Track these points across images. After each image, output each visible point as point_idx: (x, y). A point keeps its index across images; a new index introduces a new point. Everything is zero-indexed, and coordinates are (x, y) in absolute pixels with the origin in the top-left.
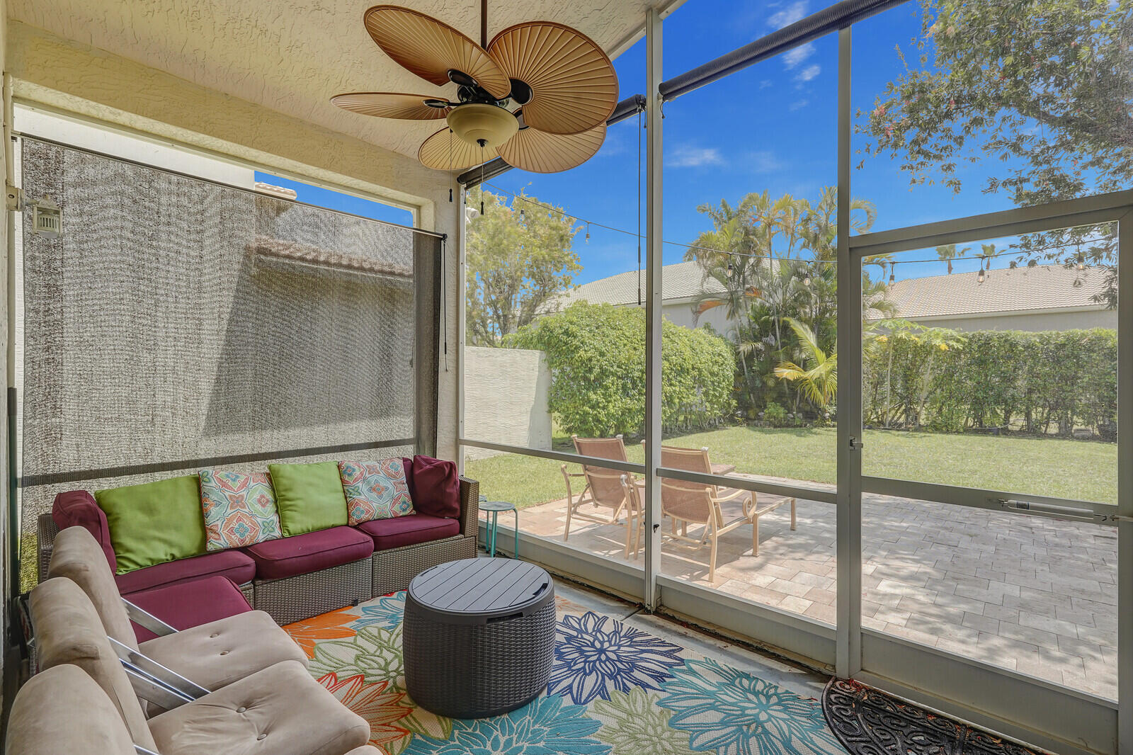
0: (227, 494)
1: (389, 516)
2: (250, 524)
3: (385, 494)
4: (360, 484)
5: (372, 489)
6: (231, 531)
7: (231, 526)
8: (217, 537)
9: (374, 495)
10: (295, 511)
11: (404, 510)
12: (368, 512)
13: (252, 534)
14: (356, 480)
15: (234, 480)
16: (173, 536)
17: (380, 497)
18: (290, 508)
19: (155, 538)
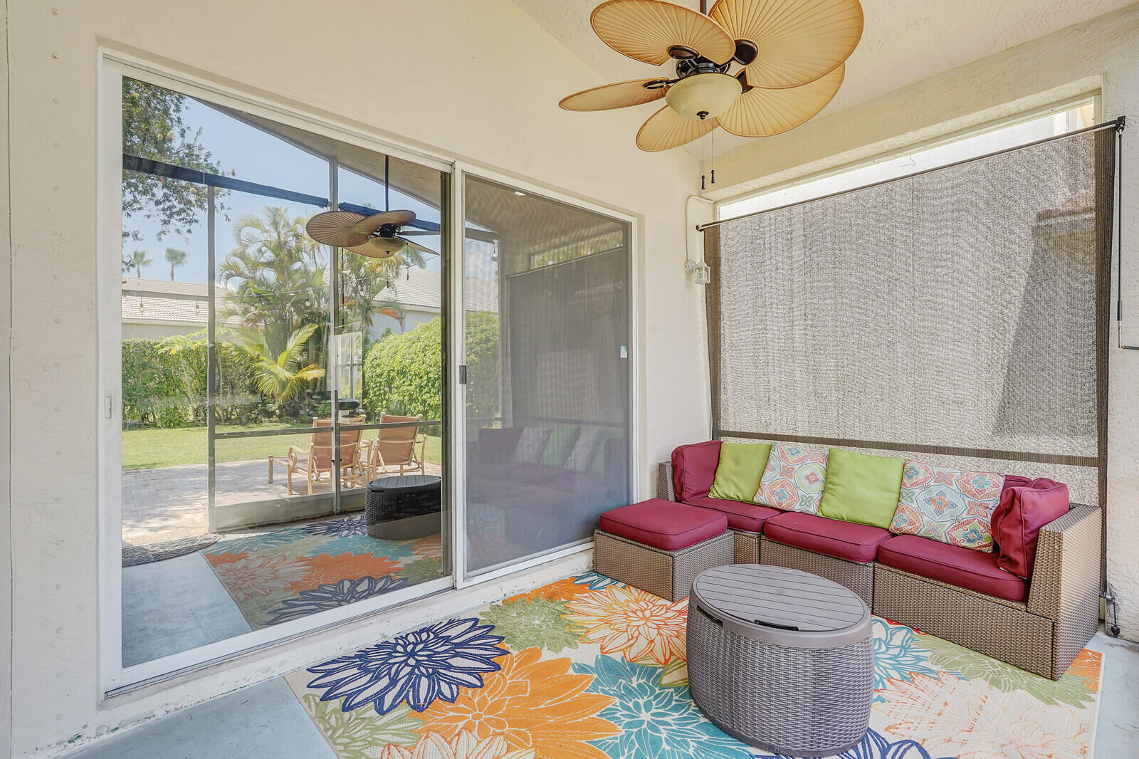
0: (782, 463)
1: (944, 540)
2: (790, 493)
3: (947, 511)
4: (918, 491)
5: (930, 501)
6: (773, 493)
7: (774, 489)
8: (761, 493)
9: (932, 508)
10: (834, 495)
11: (969, 541)
12: (912, 523)
13: (789, 502)
14: (914, 484)
15: (793, 454)
16: (741, 484)
17: (939, 511)
18: (830, 491)
19: (732, 481)
